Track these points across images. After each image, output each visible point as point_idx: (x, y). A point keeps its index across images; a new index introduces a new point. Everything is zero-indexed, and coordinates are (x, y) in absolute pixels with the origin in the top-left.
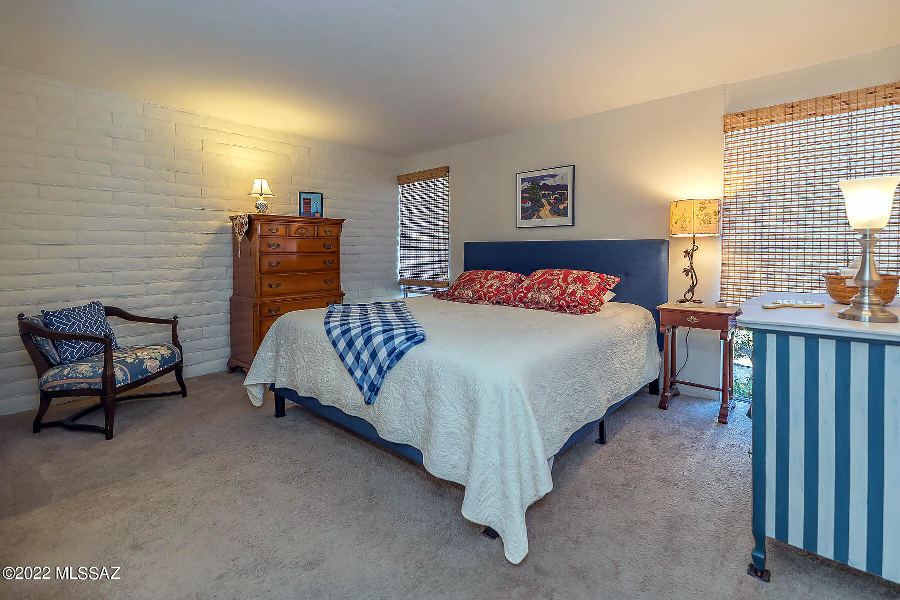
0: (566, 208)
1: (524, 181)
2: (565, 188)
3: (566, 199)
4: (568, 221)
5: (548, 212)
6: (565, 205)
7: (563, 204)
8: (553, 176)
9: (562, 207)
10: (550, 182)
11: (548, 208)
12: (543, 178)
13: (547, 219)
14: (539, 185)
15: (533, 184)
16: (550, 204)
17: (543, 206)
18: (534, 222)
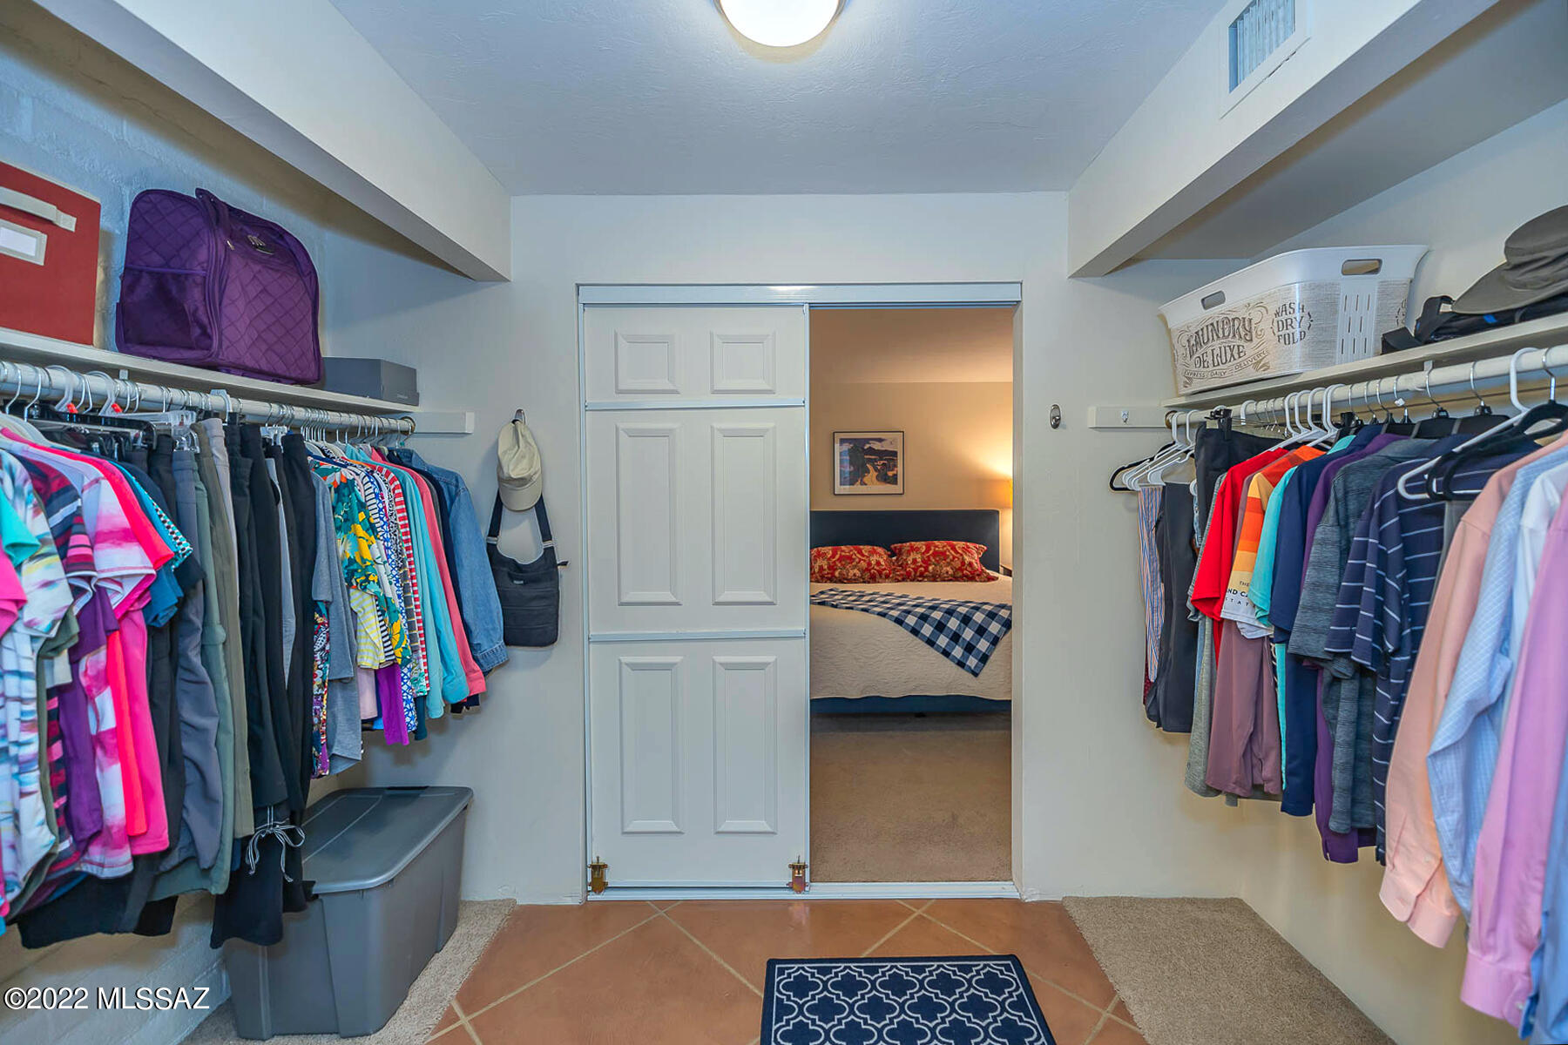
0: (895, 476)
1: (843, 441)
2: (895, 454)
3: (895, 466)
4: (897, 489)
5: (874, 479)
6: (895, 472)
7: (893, 470)
8: (880, 440)
9: (890, 474)
10: (877, 446)
11: (873, 474)
12: (867, 441)
13: (872, 485)
14: (863, 448)
15: (855, 445)
16: (876, 470)
17: (868, 471)
18: (858, 488)
